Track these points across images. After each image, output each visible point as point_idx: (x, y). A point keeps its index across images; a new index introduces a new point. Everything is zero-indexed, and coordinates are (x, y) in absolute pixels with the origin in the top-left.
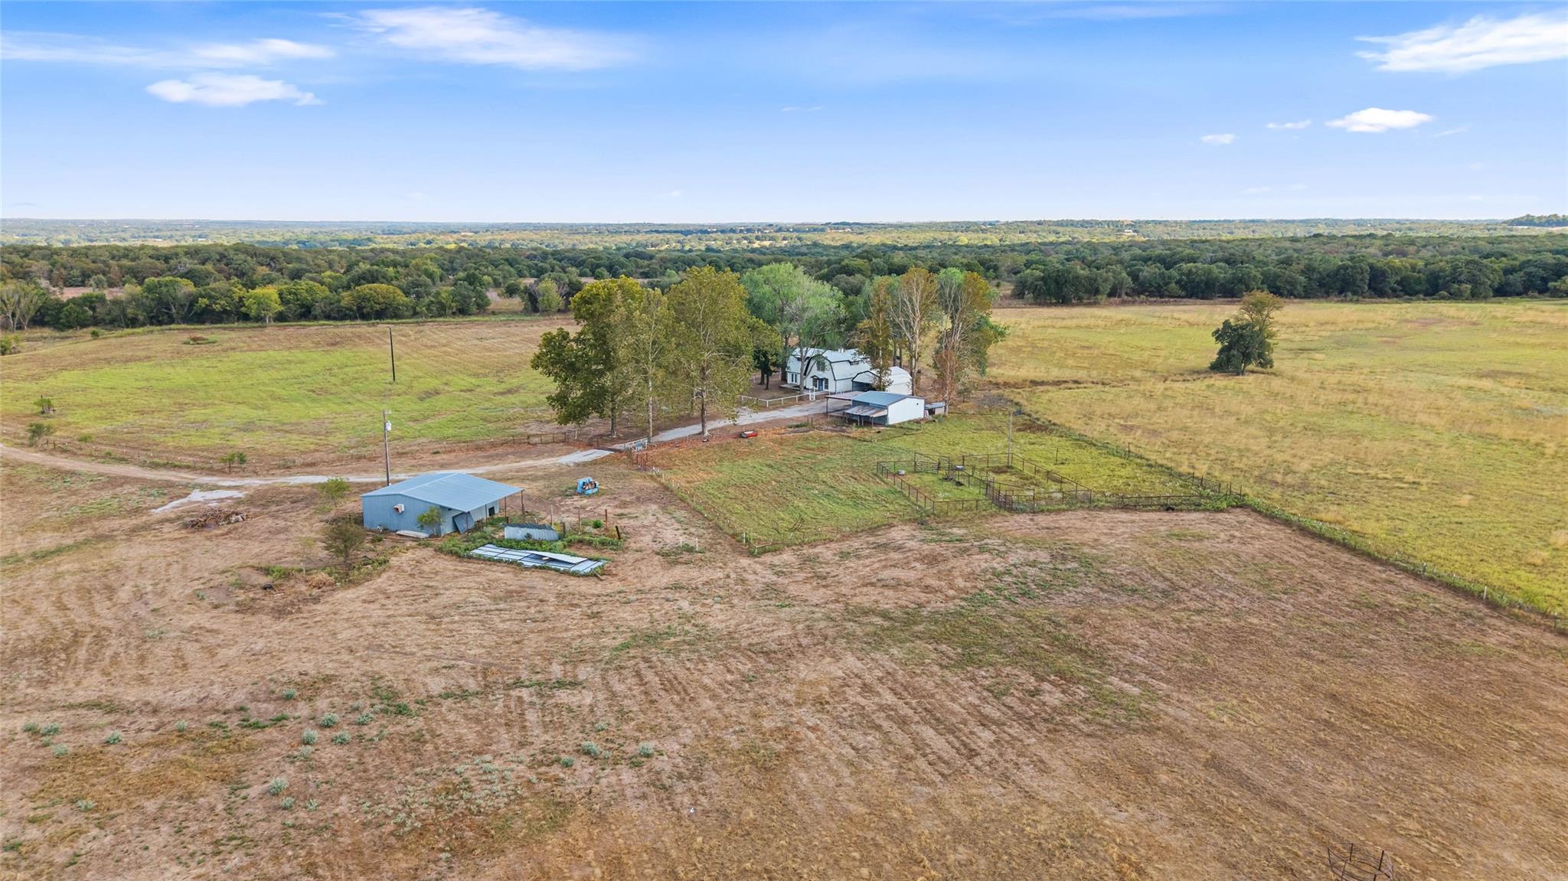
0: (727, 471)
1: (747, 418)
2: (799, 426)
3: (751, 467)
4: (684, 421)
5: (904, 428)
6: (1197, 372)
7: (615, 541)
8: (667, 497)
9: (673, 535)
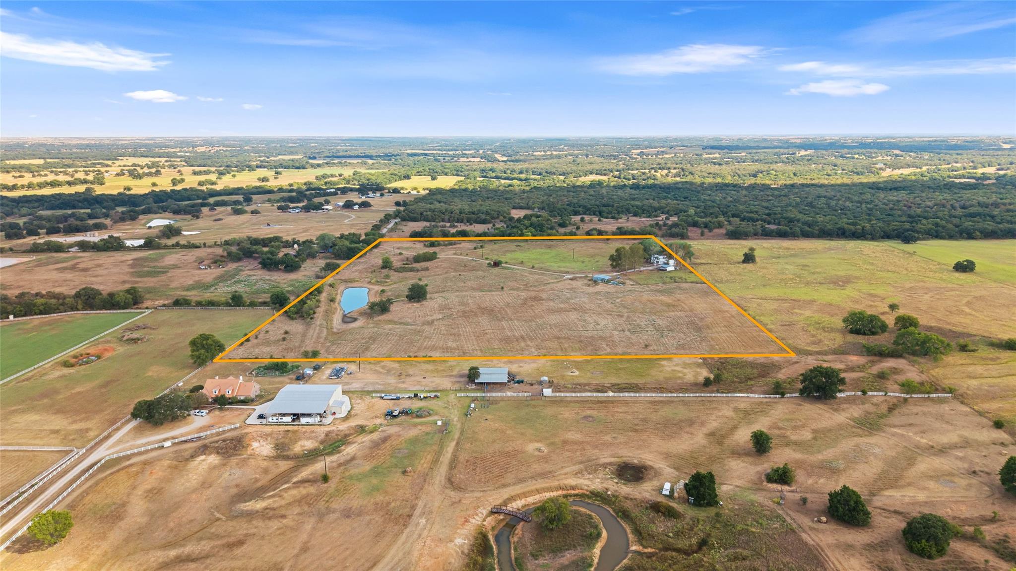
0: (638, 277)
1: (642, 269)
2: (651, 270)
3: (642, 276)
4: (631, 269)
5: (669, 272)
6: (739, 263)
7: (625, 283)
8: (630, 279)
9: (631, 283)
